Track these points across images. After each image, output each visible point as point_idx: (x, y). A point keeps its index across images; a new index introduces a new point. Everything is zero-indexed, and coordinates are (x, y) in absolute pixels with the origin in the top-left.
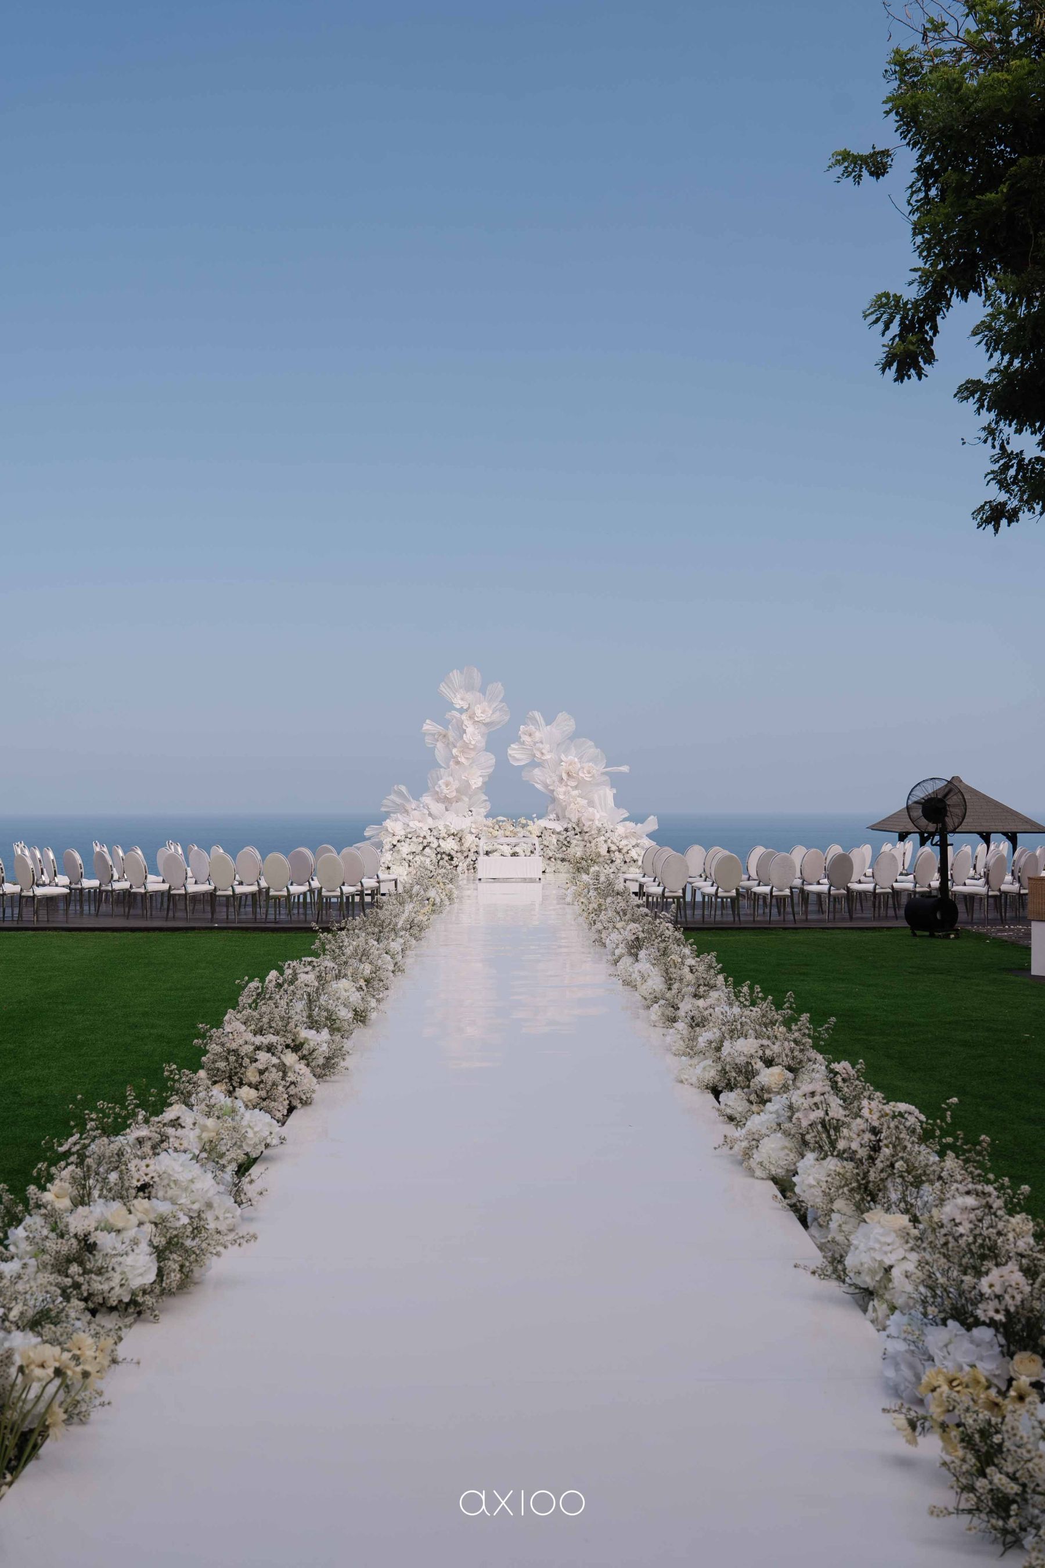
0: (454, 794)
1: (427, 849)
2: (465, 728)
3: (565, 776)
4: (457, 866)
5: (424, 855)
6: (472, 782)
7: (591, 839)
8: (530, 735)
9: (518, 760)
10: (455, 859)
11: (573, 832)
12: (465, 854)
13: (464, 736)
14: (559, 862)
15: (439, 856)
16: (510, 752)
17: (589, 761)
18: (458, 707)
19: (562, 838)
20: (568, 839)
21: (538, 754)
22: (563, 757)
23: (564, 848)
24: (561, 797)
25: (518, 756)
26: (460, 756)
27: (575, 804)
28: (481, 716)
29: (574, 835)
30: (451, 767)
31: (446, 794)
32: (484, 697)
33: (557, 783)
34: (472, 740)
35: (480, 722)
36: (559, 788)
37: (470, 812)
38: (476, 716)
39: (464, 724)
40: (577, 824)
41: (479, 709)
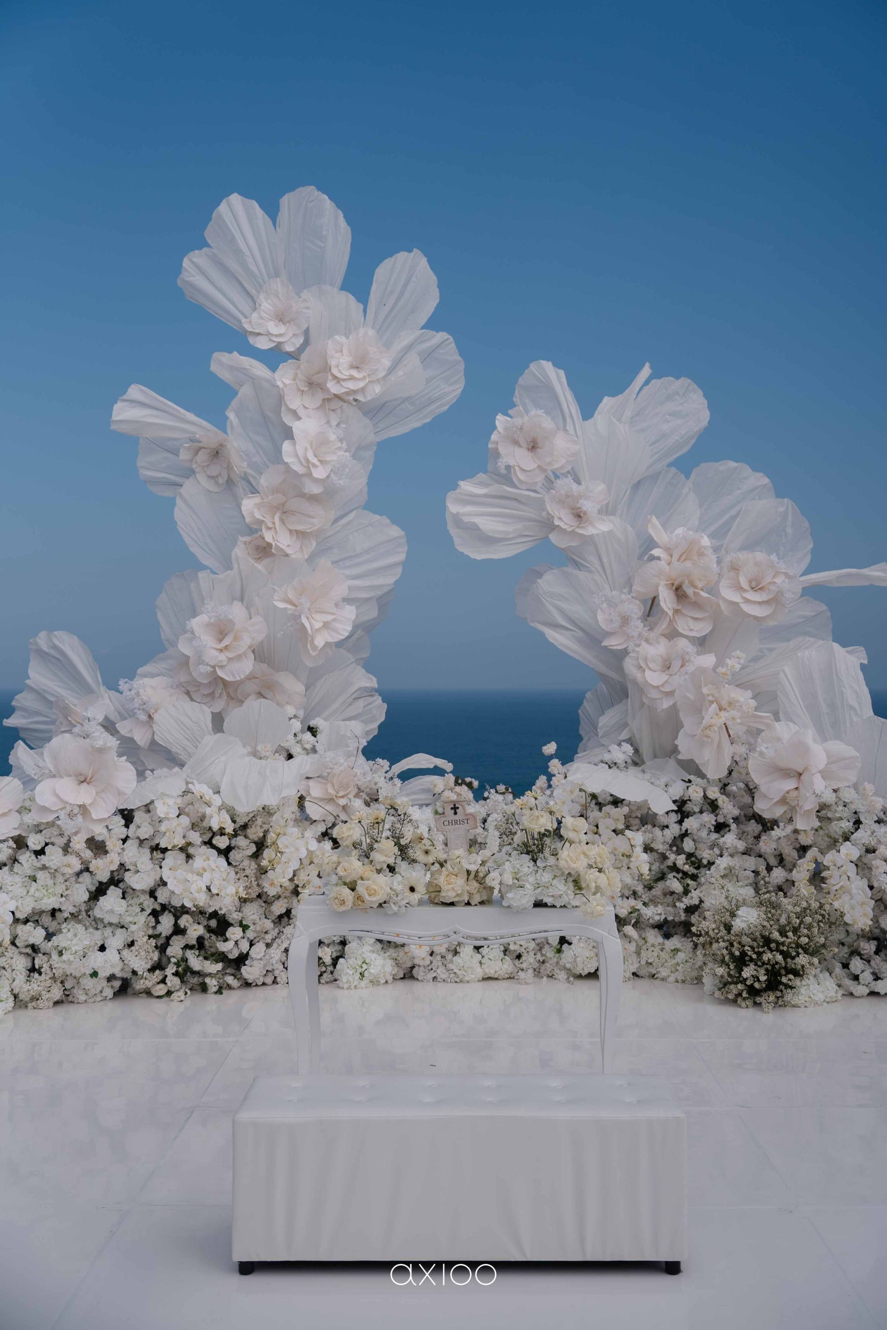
0: (247, 666)
1: (111, 901)
2: (287, 420)
3: (667, 600)
4: (242, 959)
5: (97, 924)
6: (313, 622)
7: (790, 853)
8: (533, 447)
9: (489, 540)
10: (234, 933)
11: (709, 819)
12: (279, 908)
13: (286, 446)
14: (654, 937)
15: (167, 923)
17: (750, 546)
18: (262, 343)
19: (661, 839)
20: (688, 845)
21: (564, 519)
22: (656, 530)
23: (676, 885)
24: (654, 678)
25: (488, 525)
26: (270, 525)
27: (714, 706)
28: (352, 378)
29: (713, 829)
30: (235, 566)
31: (217, 668)
32: (361, 307)
33: (637, 626)
34: (315, 466)
35: (346, 398)
36: (643, 643)
37: (309, 734)
38: (330, 377)
39: (286, 405)
40: (725, 785)
41: (342, 351)
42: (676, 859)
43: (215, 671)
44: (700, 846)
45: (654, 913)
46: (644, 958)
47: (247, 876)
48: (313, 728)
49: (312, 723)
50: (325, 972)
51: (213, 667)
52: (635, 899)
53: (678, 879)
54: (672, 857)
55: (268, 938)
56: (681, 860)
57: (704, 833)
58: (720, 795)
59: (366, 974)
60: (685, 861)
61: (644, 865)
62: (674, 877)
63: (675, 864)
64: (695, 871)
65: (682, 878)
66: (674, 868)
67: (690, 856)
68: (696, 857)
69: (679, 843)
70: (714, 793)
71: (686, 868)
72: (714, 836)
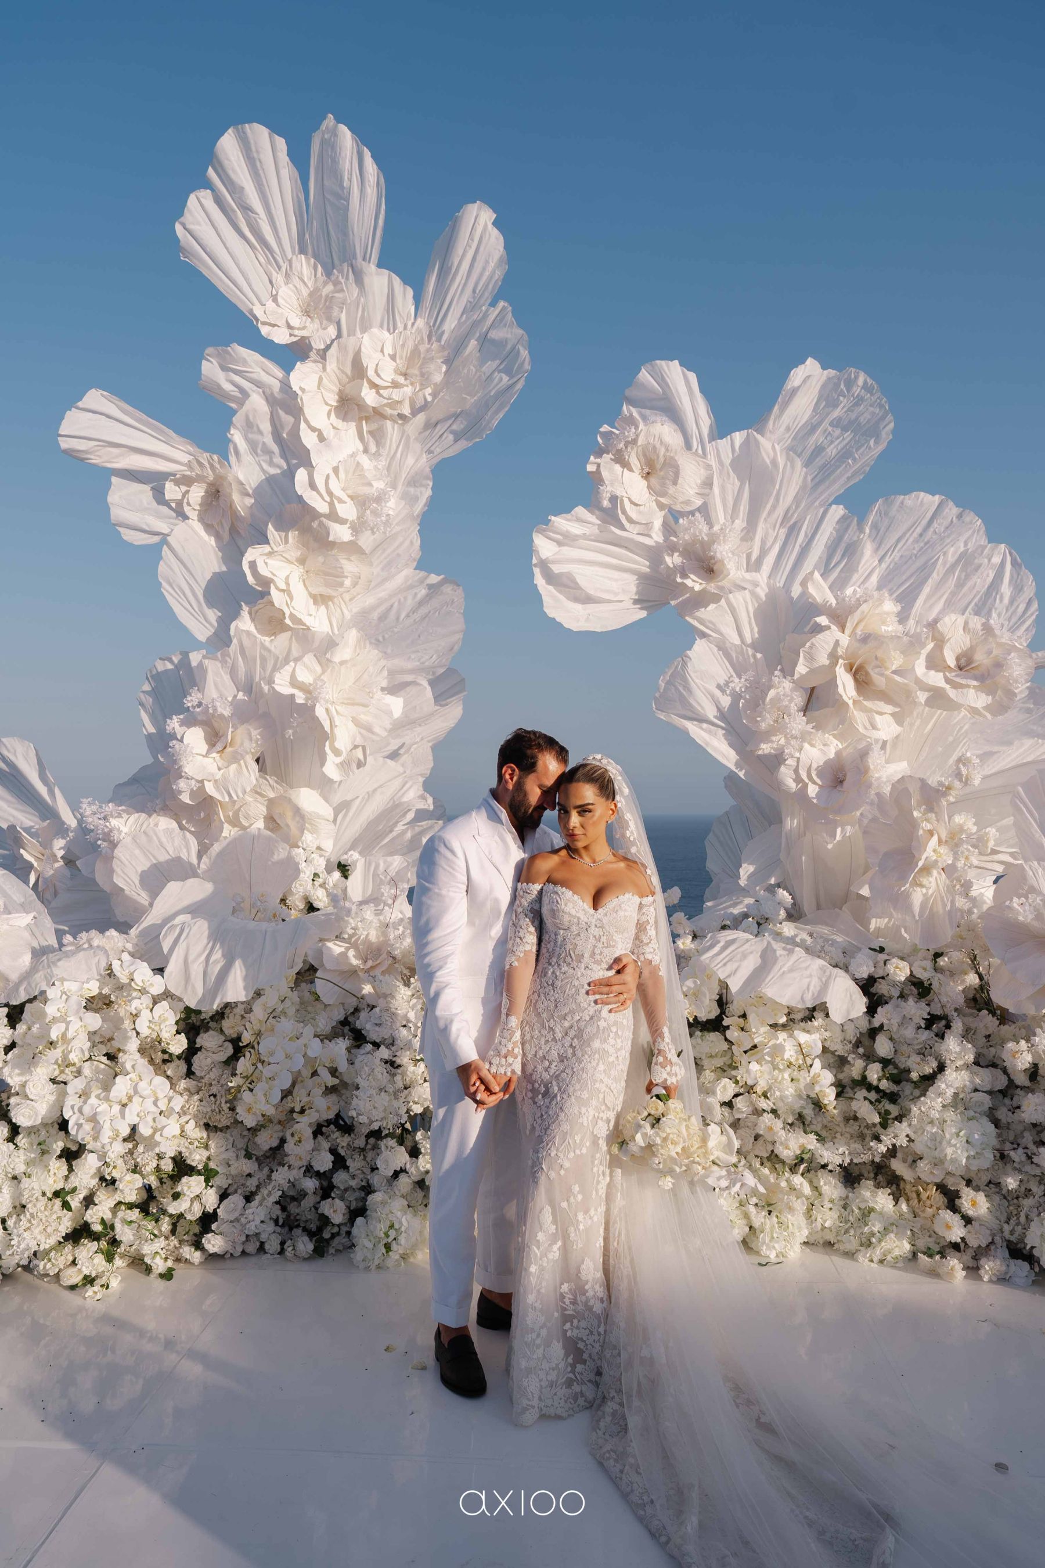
0: (248, 780)
2: (308, 439)
6: (333, 717)
8: (649, 473)
9: (587, 600)
11: (916, 1010)
12: (266, 1141)
13: (301, 475)
16: (544, 546)
18: (281, 337)
20: (883, 1047)
21: (690, 575)
22: (819, 590)
26: (283, 586)
27: (935, 838)
28: (395, 385)
29: (923, 1024)
30: (235, 641)
31: (206, 783)
32: (410, 292)
33: (798, 723)
34: (341, 501)
35: (389, 411)
36: (806, 745)
37: (337, 875)
38: (365, 384)
39: (307, 422)
40: (937, 955)
41: (382, 351)
42: (865, 1068)
43: (202, 788)
44: (904, 1048)
45: (834, 1155)
46: (819, 1220)
47: (215, 1096)
48: (345, 866)
49: (344, 859)
50: (338, 1234)
51: (202, 782)
52: (805, 1132)
53: (871, 1102)
54: (859, 1064)
55: (252, 1183)
56: (874, 1073)
57: (909, 1032)
58: (934, 973)
59: (394, 1246)
60: (881, 1074)
61: (828, 1090)
62: (865, 1098)
63: (864, 1078)
64: (895, 1088)
65: (878, 1101)
66: (863, 1082)
67: (885, 1062)
68: (896, 1067)
69: (866, 1041)
70: (925, 969)
71: (884, 1085)
72: (925, 1035)
